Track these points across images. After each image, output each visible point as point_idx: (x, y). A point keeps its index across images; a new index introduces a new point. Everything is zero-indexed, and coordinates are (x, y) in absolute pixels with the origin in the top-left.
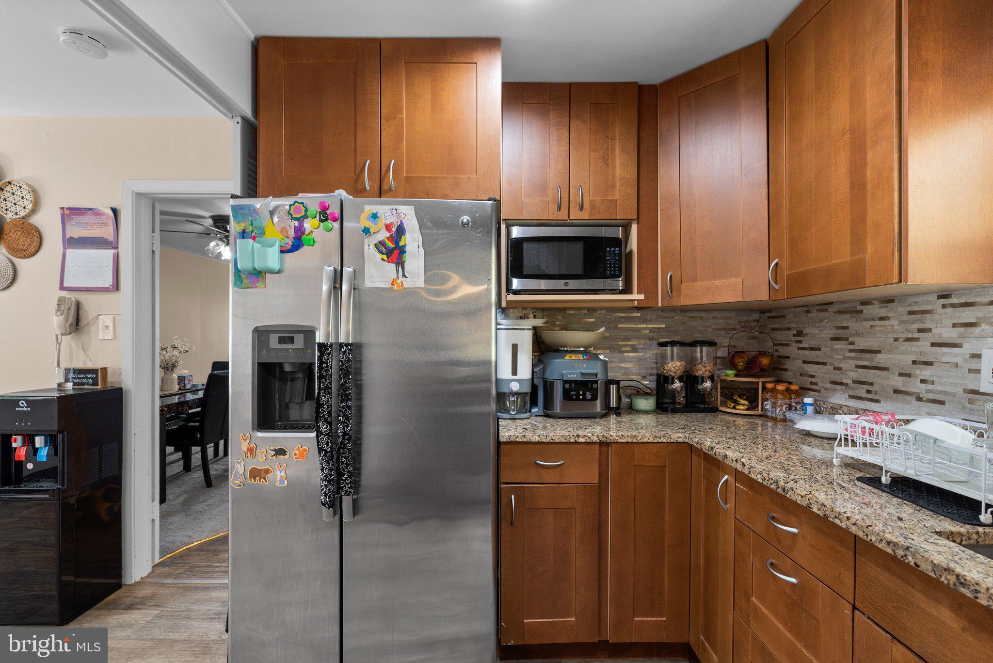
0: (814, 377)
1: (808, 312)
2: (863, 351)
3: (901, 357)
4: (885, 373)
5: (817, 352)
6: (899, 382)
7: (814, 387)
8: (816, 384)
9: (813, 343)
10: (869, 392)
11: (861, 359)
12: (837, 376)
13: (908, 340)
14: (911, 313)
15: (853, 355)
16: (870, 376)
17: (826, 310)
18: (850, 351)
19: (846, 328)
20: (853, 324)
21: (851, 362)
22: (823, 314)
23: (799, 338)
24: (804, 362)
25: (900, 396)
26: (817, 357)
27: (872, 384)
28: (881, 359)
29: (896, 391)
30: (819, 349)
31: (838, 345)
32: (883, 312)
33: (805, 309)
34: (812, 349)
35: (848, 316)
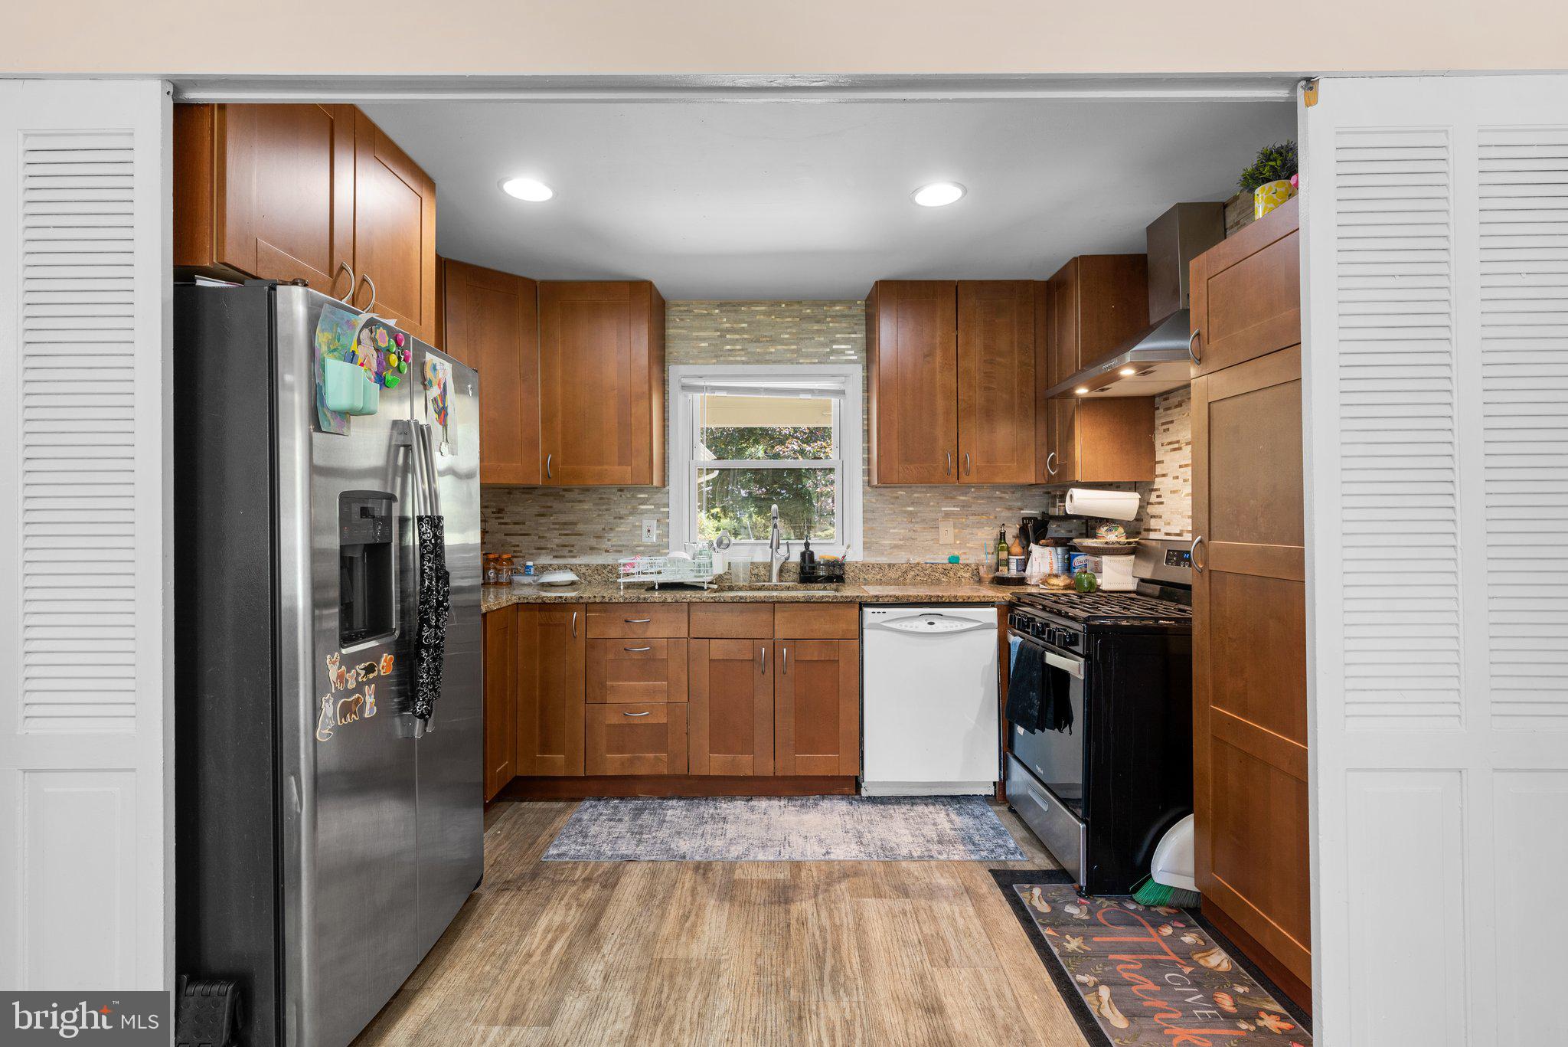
0: (518, 546)
1: (509, 493)
2: (565, 524)
3: (594, 526)
4: (583, 537)
5: (521, 526)
6: (593, 542)
7: (518, 554)
8: (521, 552)
9: (517, 519)
10: (570, 551)
11: (564, 529)
12: (542, 543)
13: (599, 515)
14: (601, 499)
15: (557, 526)
16: (572, 540)
17: (531, 493)
18: (553, 524)
19: (551, 507)
20: (557, 505)
21: (555, 531)
22: (527, 496)
23: (500, 515)
24: (505, 535)
25: (595, 551)
26: (521, 530)
27: (573, 546)
28: (580, 527)
29: (592, 548)
30: (524, 524)
31: (543, 520)
32: (581, 497)
33: (506, 490)
34: (515, 524)
35: (552, 498)
